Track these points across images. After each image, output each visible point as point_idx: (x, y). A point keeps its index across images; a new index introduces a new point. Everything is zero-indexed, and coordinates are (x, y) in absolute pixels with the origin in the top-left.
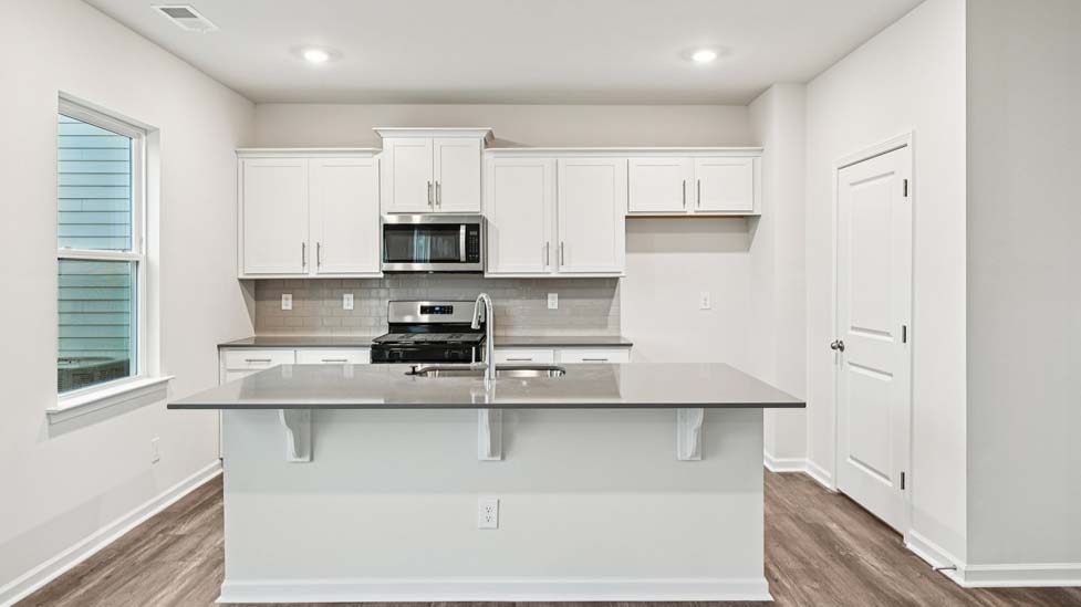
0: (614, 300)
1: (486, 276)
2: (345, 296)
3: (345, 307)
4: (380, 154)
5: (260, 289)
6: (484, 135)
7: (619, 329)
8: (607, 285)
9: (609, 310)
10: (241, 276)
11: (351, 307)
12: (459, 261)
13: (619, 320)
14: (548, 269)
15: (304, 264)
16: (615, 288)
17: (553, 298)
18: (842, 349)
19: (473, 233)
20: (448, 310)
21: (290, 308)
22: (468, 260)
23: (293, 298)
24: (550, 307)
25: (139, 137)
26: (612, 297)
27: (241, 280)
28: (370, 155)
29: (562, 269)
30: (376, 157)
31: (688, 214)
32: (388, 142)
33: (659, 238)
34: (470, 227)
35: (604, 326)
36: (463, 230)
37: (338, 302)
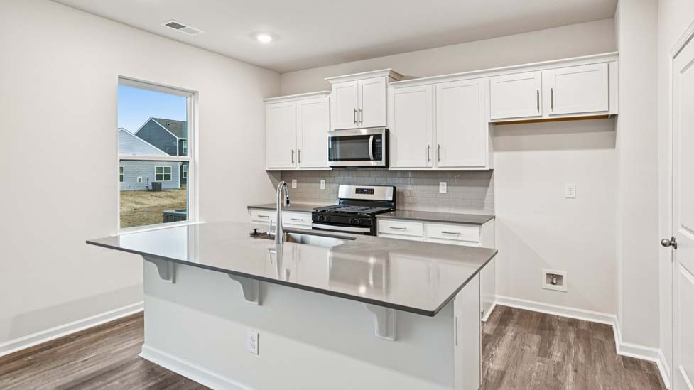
0: (489, 189)
1: (390, 169)
2: (322, 181)
3: (322, 188)
4: (331, 94)
5: (282, 176)
6: (388, 74)
7: (494, 211)
8: (483, 177)
9: (485, 196)
10: (268, 169)
11: (324, 188)
12: (369, 159)
13: (493, 203)
14: (430, 164)
15: (293, 162)
16: (490, 178)
17: (443, 186)
18: (675, 246)
19: (378, 141)
20: (371, 192)
21: (296, 187)
22: (375, 159)
23: (297, 182)
24: (441, 191)
25: (191, 96)
26: (488, 185)
27: (268, 172)
28: (325, 95)
29: (440, 164)
30: (328, 96)
31: (543, 118)
32: (334, 87)
33: (526, 139)
34: (377, 137)
35: (481, 207)
36: (371, 139)
37: (318, 184)
